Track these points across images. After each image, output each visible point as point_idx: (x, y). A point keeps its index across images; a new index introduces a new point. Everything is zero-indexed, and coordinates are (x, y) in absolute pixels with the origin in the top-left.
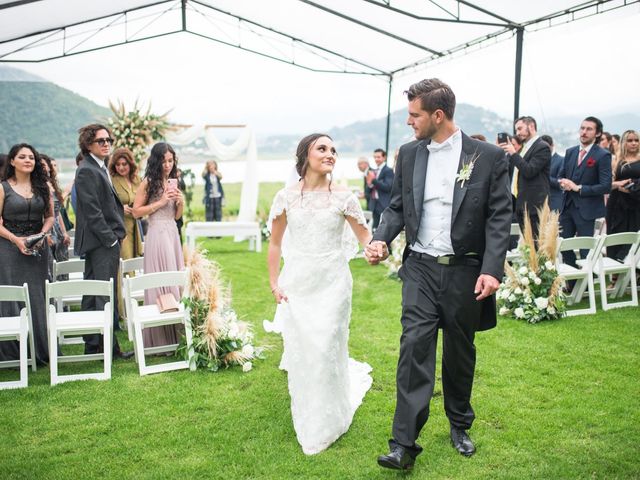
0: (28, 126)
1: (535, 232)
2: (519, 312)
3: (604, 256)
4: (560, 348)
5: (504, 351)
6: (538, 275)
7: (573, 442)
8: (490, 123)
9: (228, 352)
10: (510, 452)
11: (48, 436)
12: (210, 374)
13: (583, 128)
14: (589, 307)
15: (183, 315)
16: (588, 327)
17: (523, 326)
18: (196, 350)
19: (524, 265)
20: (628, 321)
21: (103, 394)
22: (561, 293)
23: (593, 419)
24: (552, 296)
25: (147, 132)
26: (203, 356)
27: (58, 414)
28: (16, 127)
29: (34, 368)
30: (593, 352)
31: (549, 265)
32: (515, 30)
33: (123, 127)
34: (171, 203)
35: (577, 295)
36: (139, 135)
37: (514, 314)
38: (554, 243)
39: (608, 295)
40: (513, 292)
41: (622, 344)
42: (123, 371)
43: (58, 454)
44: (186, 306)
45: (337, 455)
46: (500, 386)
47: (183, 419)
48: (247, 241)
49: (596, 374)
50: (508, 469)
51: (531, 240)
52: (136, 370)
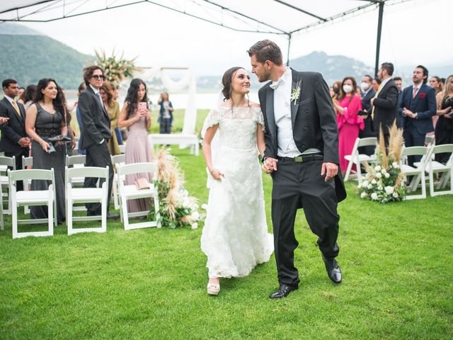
0: (30, 67)
1: (387, 143)
2: (374, 196)
3: (433, 160)
4: (400, 219)
5: (363, 220)
6: (388, 172)
7: (405, 273)
8: (359, 70)
9: (182, 216)
10: (364, 278)
11: (71, 263)
12: (171, 230)
13: (414, 72)
14: (421, 194)
15: (153, 192)
16: (420, 206)
17: (377, 205)
18: (162, 215)
19: (379, 164)
20: (447, 203)
21: (102, 241)
22: (402, 184)
23: (419, 261)
24: (396, 185)
25: (121, 72)
26: (166, 218)
27: (75, 251)
28: (22, 67)
29: (56, 224)
30: (422, 221)
31: (395, 165)
32: (378, 4)
33: (104, 68)
34: (143, 118)
35: (414, 186)
36: (115, 74)
37: (370, 197)
38: (399, 150)
39: (435, 187)
40: (370, 183)
41: (442, 217)
42: (113, 227)
43: (79, 273)
44: (155, 185)
45: (255, 278)
46: (359, 241)
47: (156, 256)
48: (189, 148)
49: (423, 235)
50: (363, 287)
51: (384, 148)
52: (122, 226)
